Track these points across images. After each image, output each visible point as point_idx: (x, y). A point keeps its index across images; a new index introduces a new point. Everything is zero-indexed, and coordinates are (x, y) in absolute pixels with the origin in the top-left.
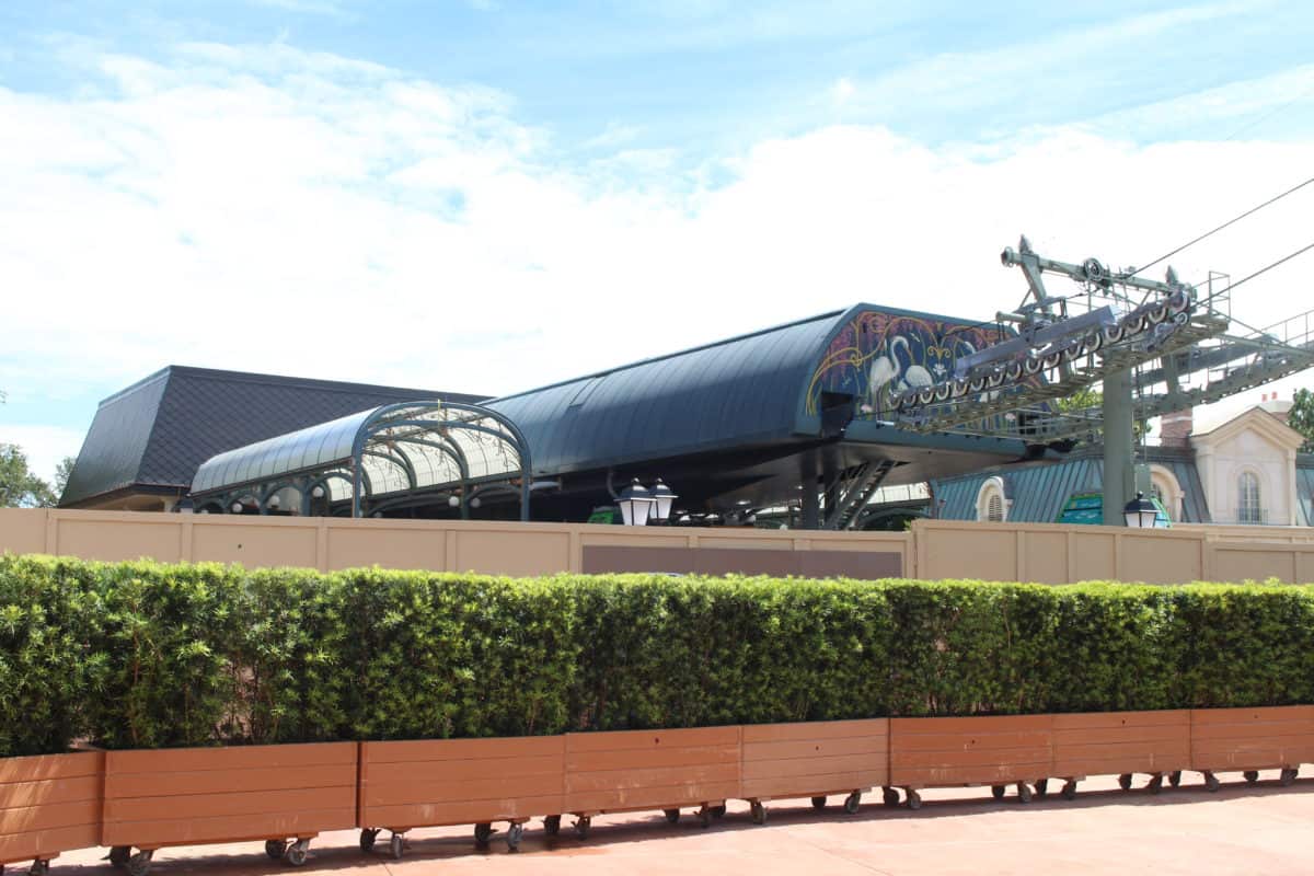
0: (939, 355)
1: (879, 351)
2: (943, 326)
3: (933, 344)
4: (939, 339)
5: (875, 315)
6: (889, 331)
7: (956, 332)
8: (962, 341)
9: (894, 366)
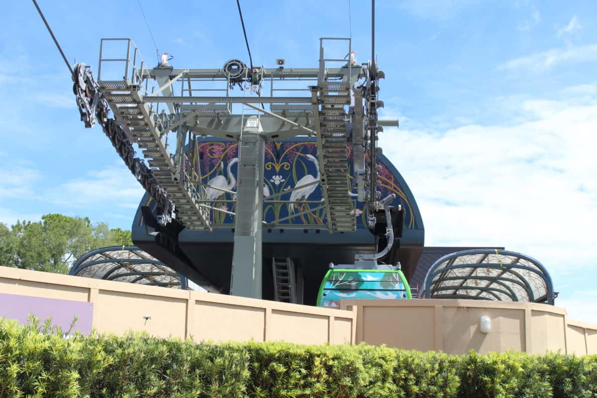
0: (277, 169)
1: (216, 171)
2: (282, 145)
3: (273, 161)
4: (278, 157)
5: (212, 145)
6: (226, 154)
7: (297, 149)
8: (302, 155)
9: (229, 183)
